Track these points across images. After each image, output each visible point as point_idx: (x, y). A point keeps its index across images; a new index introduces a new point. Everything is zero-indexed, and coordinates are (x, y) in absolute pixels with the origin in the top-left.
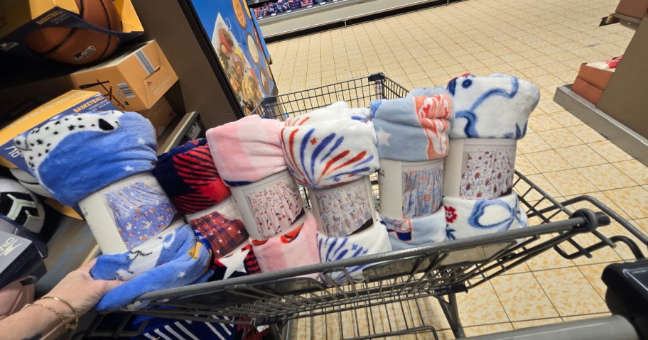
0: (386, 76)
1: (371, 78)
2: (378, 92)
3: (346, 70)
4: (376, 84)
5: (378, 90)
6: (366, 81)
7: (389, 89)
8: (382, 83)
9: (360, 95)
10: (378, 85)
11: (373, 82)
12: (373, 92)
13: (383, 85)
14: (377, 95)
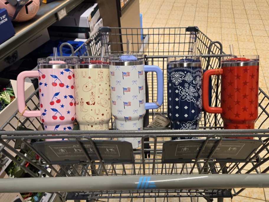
0: (199, 29)
1: (188, 29)
2: (191, 41)
3: (193, 5)
4: (191, 34)
5: (192, 39)
6: (183, 31)
7: (200, 40)
8: (195, 34)
9: (177, 41)
10: (192, 36)
11: (189, 33)
12: (187, 40)
13: (196, 36)
14: (190, 43)
